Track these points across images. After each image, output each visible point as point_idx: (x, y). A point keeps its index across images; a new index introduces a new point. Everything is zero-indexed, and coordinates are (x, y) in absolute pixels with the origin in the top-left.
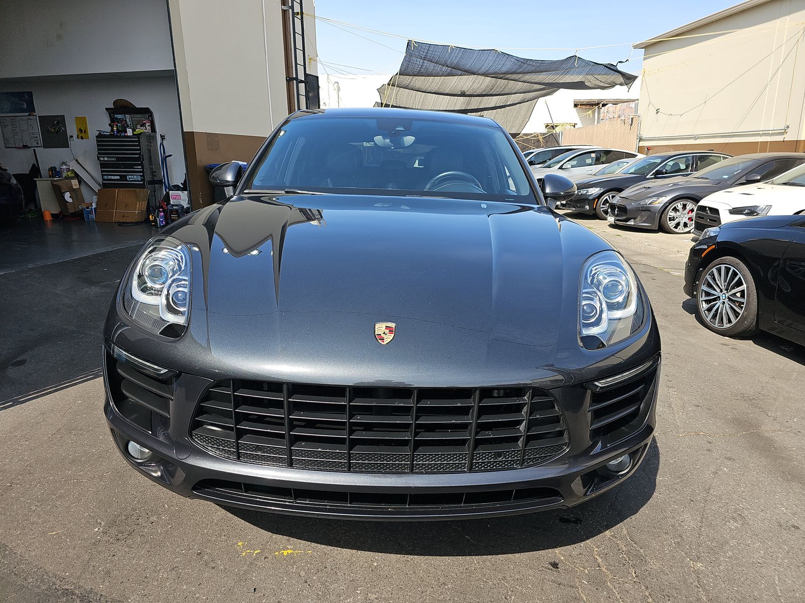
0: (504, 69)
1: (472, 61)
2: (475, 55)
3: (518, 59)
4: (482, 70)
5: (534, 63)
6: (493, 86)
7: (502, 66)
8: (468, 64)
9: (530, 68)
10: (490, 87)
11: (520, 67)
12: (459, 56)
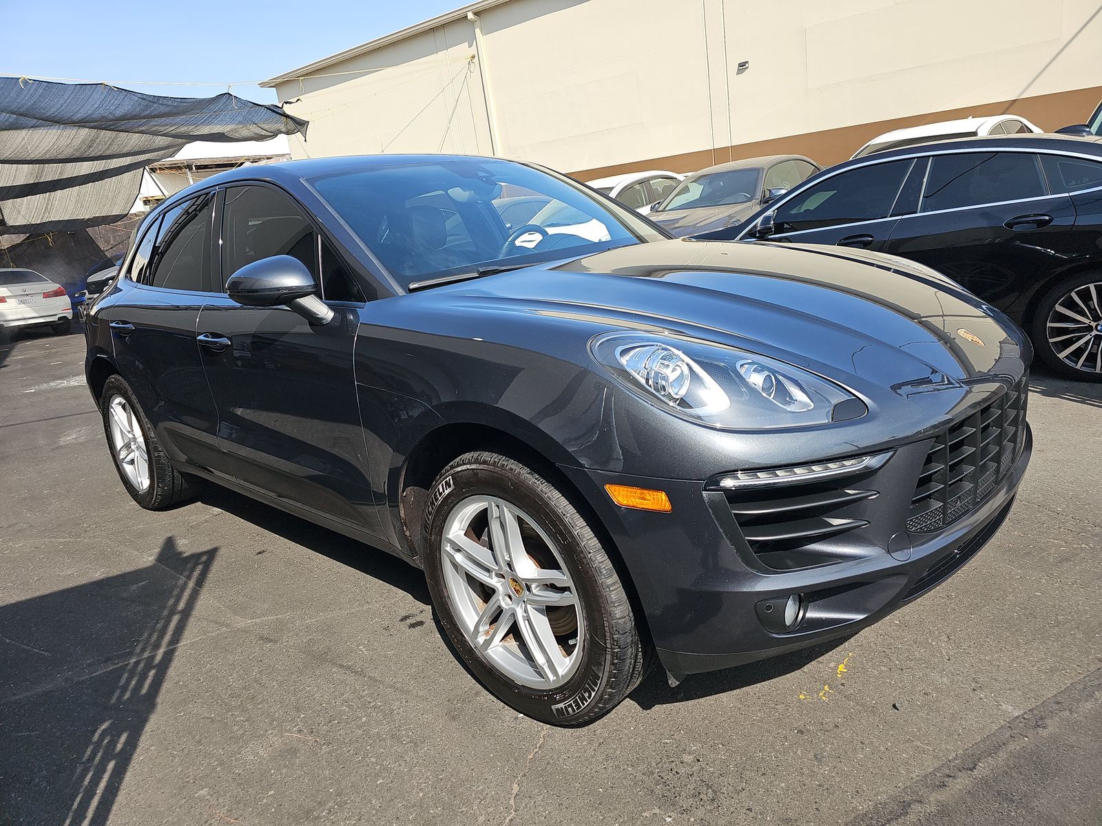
0: (118, 113)
1: (62, 101)
2: (69, 93)
3: (143, 97)
4: (79, 115)
5: (170, 102)
6: (93, 141)
7: (117, 107)
8: (54, 107)
9: (162, 109)
10: (87, 143)
11: (147, 107)
12: (37, 95)
